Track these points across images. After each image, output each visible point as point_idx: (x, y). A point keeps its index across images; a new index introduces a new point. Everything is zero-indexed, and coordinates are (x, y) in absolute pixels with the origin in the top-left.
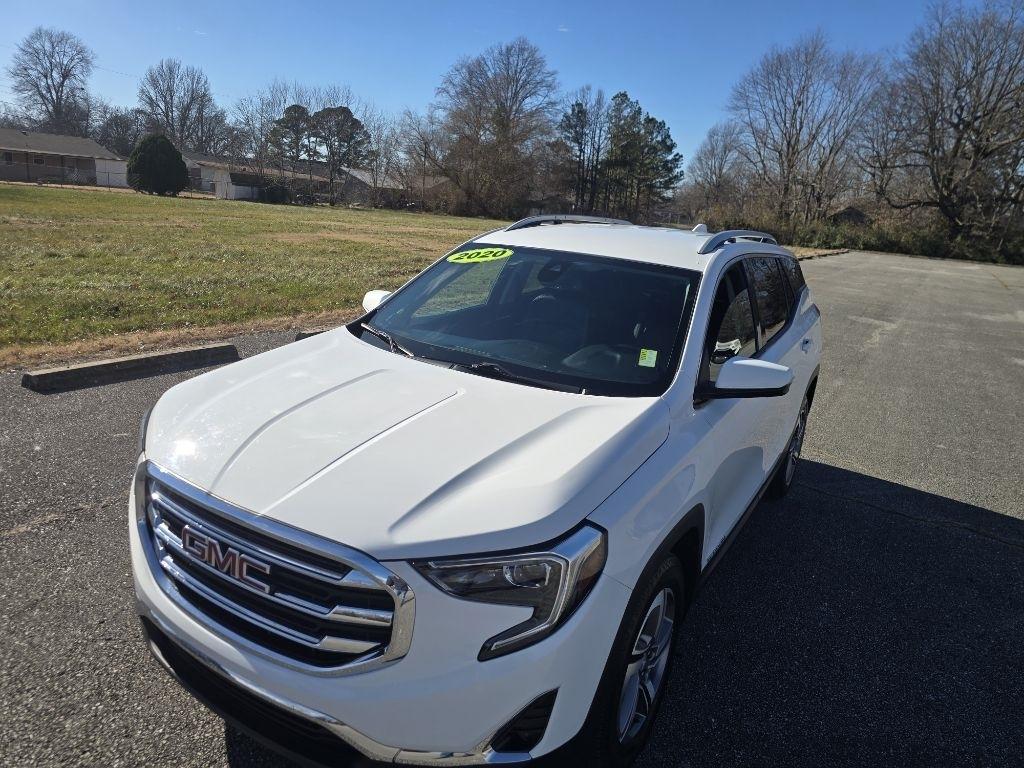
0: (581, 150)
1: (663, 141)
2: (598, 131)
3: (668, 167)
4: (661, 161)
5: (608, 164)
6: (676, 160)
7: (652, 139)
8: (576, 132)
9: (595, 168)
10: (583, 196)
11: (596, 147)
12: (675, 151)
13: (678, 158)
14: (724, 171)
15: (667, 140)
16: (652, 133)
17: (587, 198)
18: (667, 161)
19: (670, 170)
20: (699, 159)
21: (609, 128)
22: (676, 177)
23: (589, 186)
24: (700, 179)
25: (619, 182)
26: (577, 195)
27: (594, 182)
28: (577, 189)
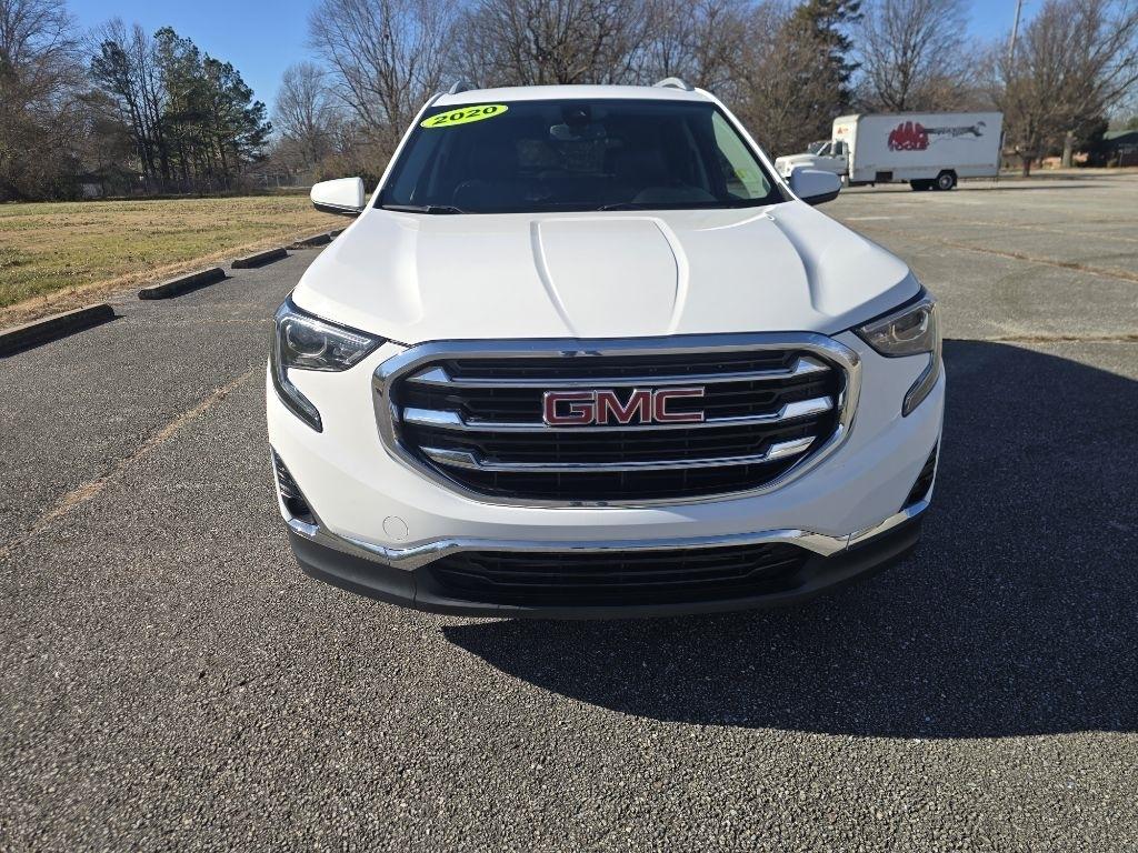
0: (133, 104)
1: (236, 88)
2: (148, 78)
3: (251, 118)
4: (238, 111)
5: (172, 118)
6: (259, 110)
7: (221, 86)
8: (118, 80)
9: (157, 125)
10: (151, 162)
11: (151, 98)
12: (254, 99)
13: (259, 107)
14: (313, 121)
15: (241, 86)
16: (218, 79)
17: (157, 162)
18: (247, 112)
19: (254, 122)
20: (281, 109)
21: (162, 73)
22: (263, 130)
23: (155, 148)
24: (289, 132)
25: (195, 141)
26: (143, 160)
27: (161, 143)
28: (141, 153)
